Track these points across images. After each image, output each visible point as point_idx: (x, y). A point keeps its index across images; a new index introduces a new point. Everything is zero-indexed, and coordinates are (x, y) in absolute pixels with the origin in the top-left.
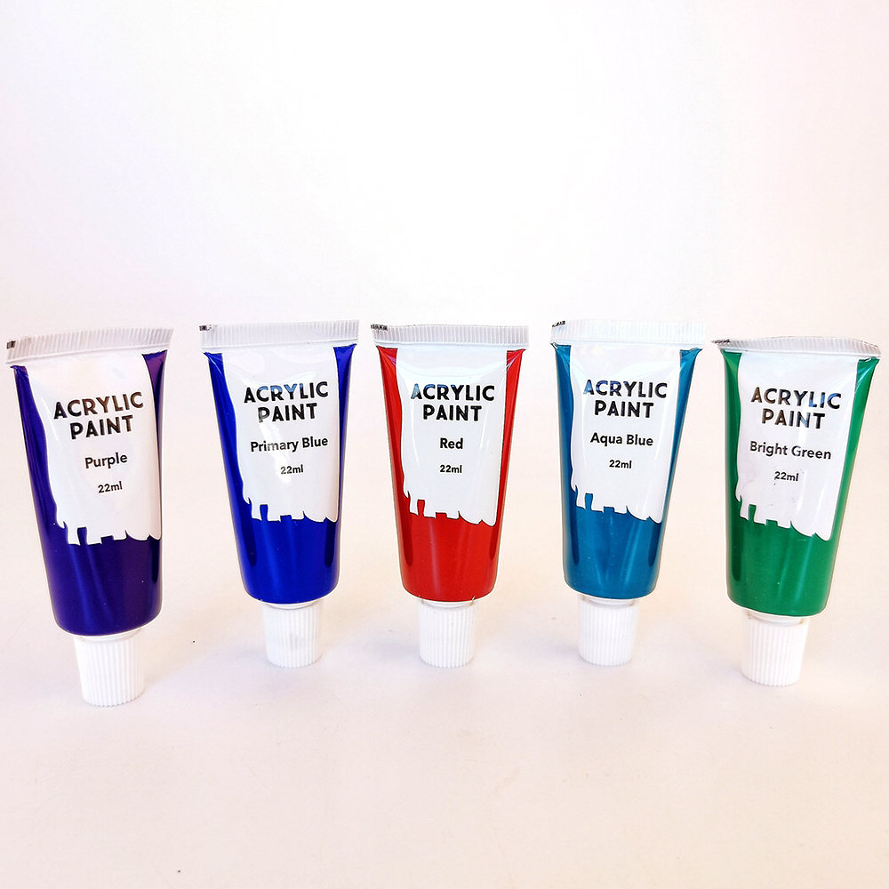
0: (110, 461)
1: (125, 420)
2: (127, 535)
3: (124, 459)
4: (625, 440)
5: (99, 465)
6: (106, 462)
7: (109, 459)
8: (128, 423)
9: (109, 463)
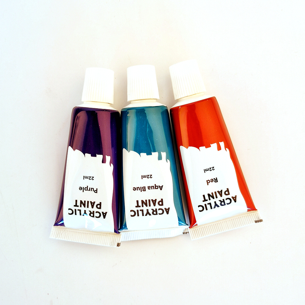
0: (87, 189)
1: (77, 205)
2: (85, 155)
3: (81, 188)
4: (147, 188)
5: (92, 188)
6: (88, 189)
7: (87, 190)
8: (76, 203)
9: (87, 188)
